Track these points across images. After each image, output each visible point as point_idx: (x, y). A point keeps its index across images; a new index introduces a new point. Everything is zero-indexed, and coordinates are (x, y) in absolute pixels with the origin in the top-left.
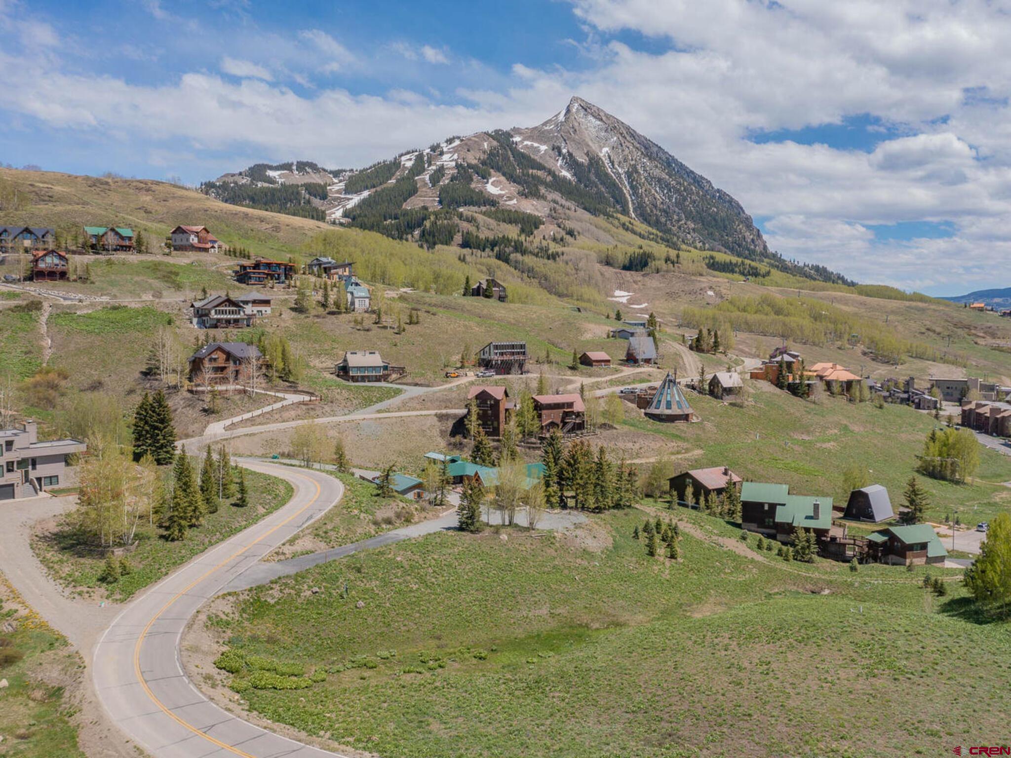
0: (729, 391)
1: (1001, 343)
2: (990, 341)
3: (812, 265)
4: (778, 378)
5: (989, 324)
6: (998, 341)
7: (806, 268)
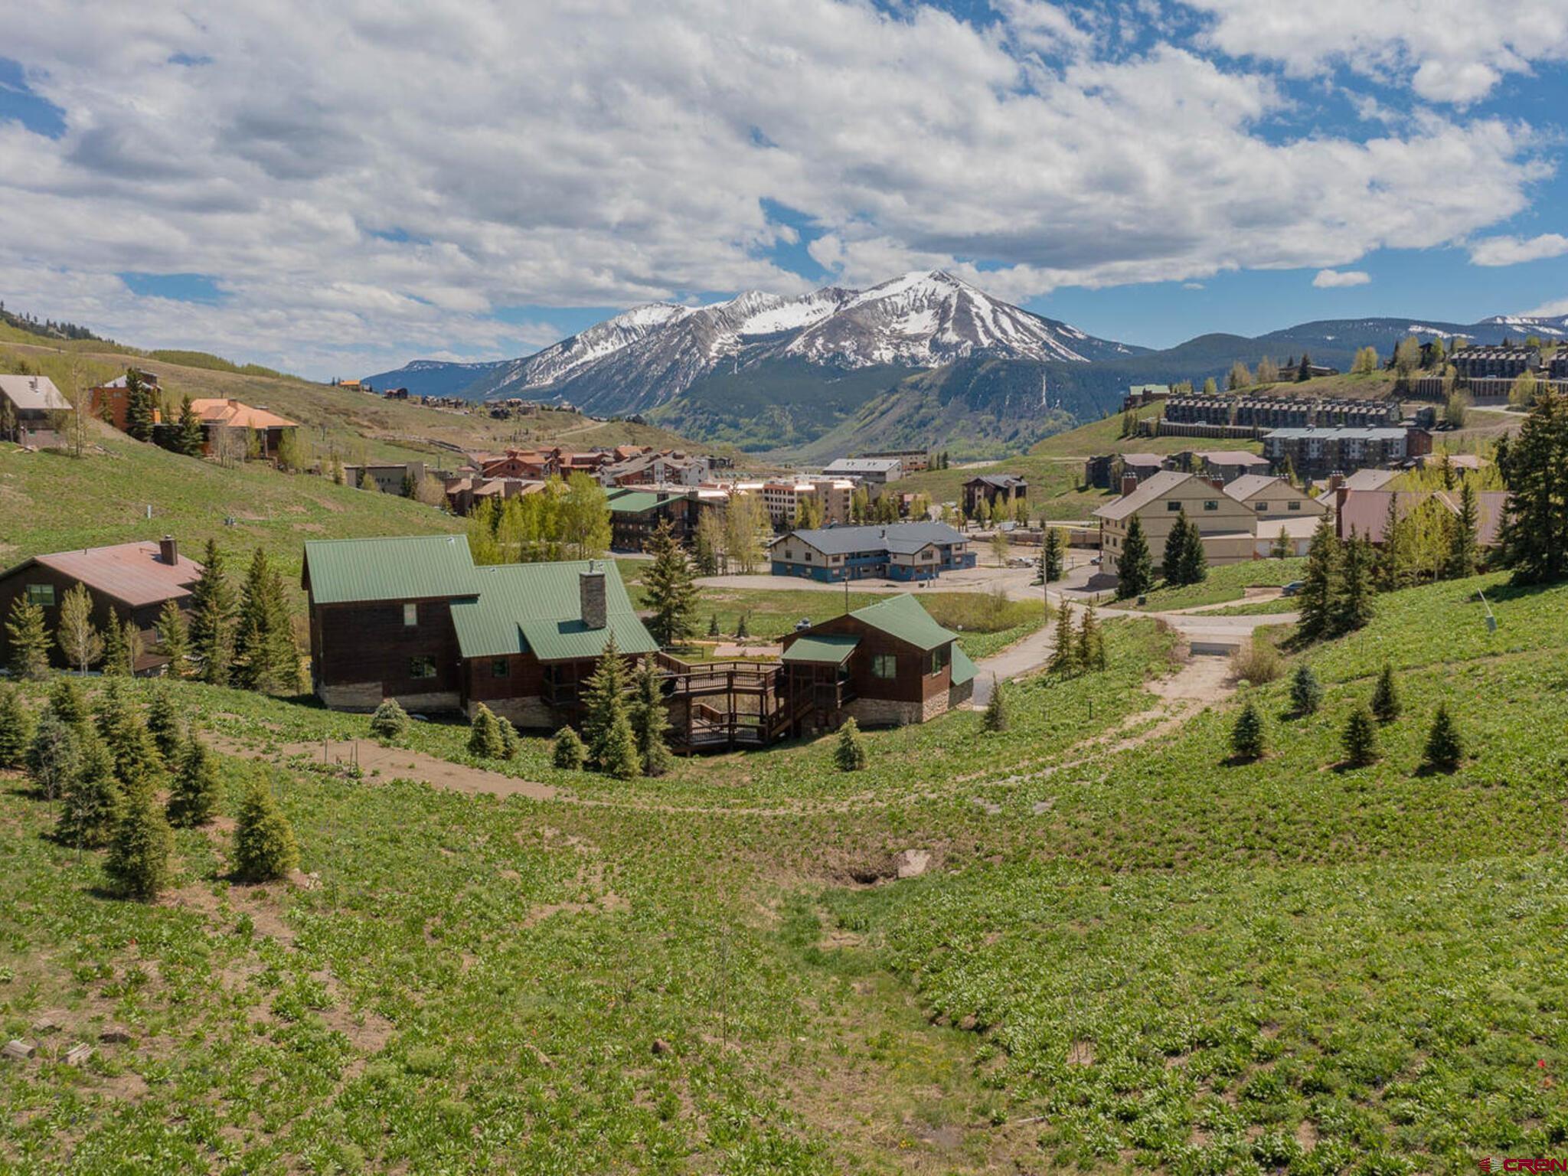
0: (37, 419)
1: (398, 435)
2: (378, 432)
3: (63, 325)
4: (130, 416)
5: (373, 409)
6: (392, 433)
7: (51, 330)
